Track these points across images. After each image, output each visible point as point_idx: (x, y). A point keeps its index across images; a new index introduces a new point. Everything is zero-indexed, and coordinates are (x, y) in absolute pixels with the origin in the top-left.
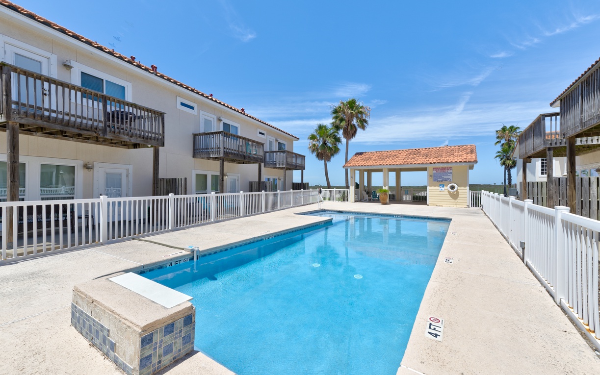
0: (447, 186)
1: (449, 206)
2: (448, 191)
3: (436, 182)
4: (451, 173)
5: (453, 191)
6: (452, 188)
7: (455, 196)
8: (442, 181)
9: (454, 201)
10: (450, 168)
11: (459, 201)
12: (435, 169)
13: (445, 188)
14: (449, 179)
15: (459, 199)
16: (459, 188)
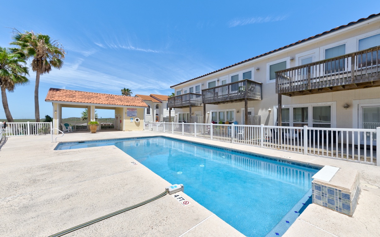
0: (134, 119)
1: (135, 130)
2: (135, 122)
3: (129, 117)
4: (136, 112)
5: (137, 122)
6: (137, 120)
7: (138, 125)
8: (132, 116)
9: (137, 127)
10: (136, 109)
11: (140, 127)
12: (128, 109)
13: (134, 120)
14: (135, 115)
15: (140, 126)
16: (140, 120)
